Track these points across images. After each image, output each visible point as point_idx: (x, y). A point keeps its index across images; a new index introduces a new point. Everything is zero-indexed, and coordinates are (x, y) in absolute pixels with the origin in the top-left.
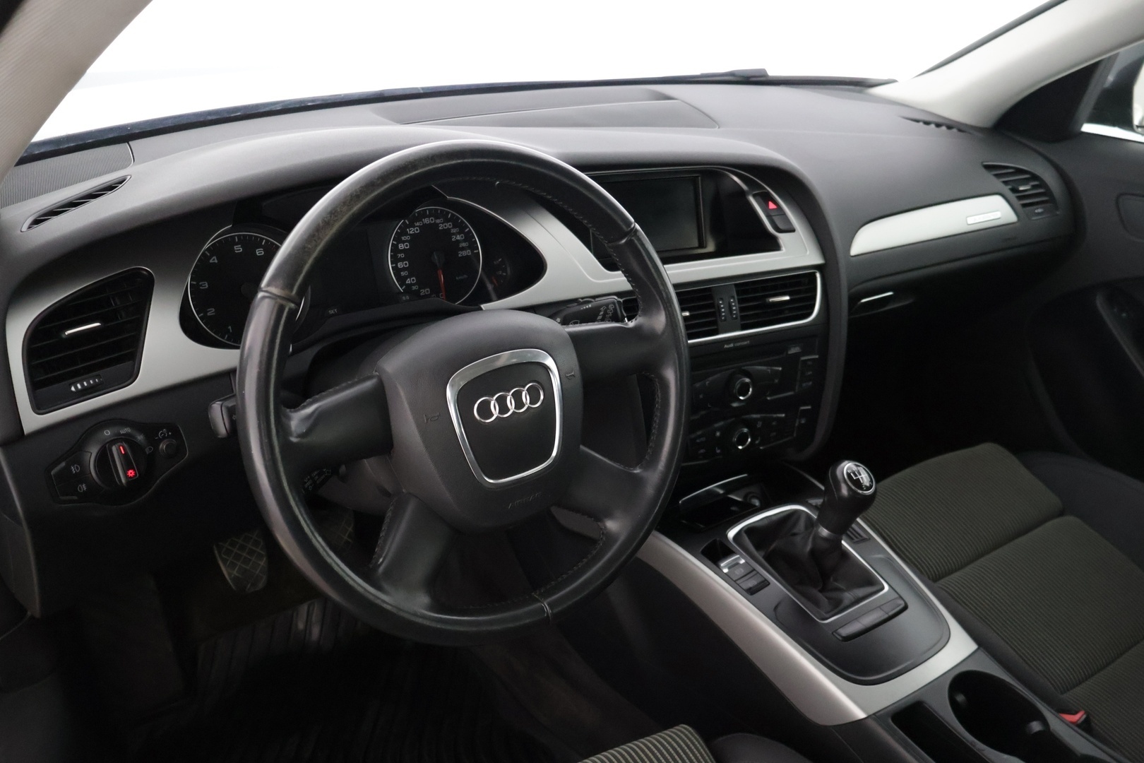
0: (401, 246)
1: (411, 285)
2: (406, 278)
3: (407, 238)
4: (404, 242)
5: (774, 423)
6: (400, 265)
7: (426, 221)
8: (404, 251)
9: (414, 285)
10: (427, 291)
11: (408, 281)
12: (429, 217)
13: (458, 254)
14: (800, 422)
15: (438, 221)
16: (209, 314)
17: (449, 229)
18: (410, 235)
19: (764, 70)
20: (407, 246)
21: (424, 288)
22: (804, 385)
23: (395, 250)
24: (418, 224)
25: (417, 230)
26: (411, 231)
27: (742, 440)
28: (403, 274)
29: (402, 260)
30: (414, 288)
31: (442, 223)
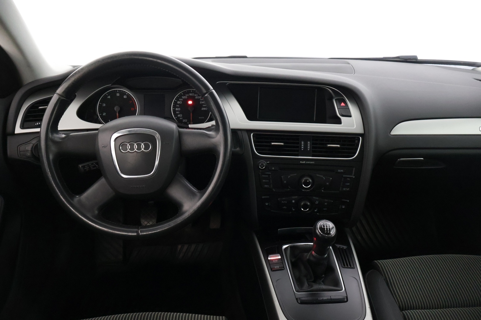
0: (178, 102)
1: (180, 117)
2: (178, 114)
3: (182, 100)
4: (180, 101)
5: (326, 204)
6: (177, 109)
7: (191, 94)
8: (179, 104)
9: (181, 117)
10: (186, 121)
11: (179, 116)
12: (192, 93)
13: (201, 109)
14: (341, 207)
15: (195, 95)
16: (103, 115)
17: (199, 99)
18: (183, 99)
19: (416, 57)
20: (181, 102)
21: (185, 119)
22: (344, 189)
23: (175, 103)
24: (187, 95)
25: (186, 97)
26: (184, 97)
27: (305, 207)
28: (177, 112)
29: (178, 107)
30: (181, 118)
31: (197, 96)
